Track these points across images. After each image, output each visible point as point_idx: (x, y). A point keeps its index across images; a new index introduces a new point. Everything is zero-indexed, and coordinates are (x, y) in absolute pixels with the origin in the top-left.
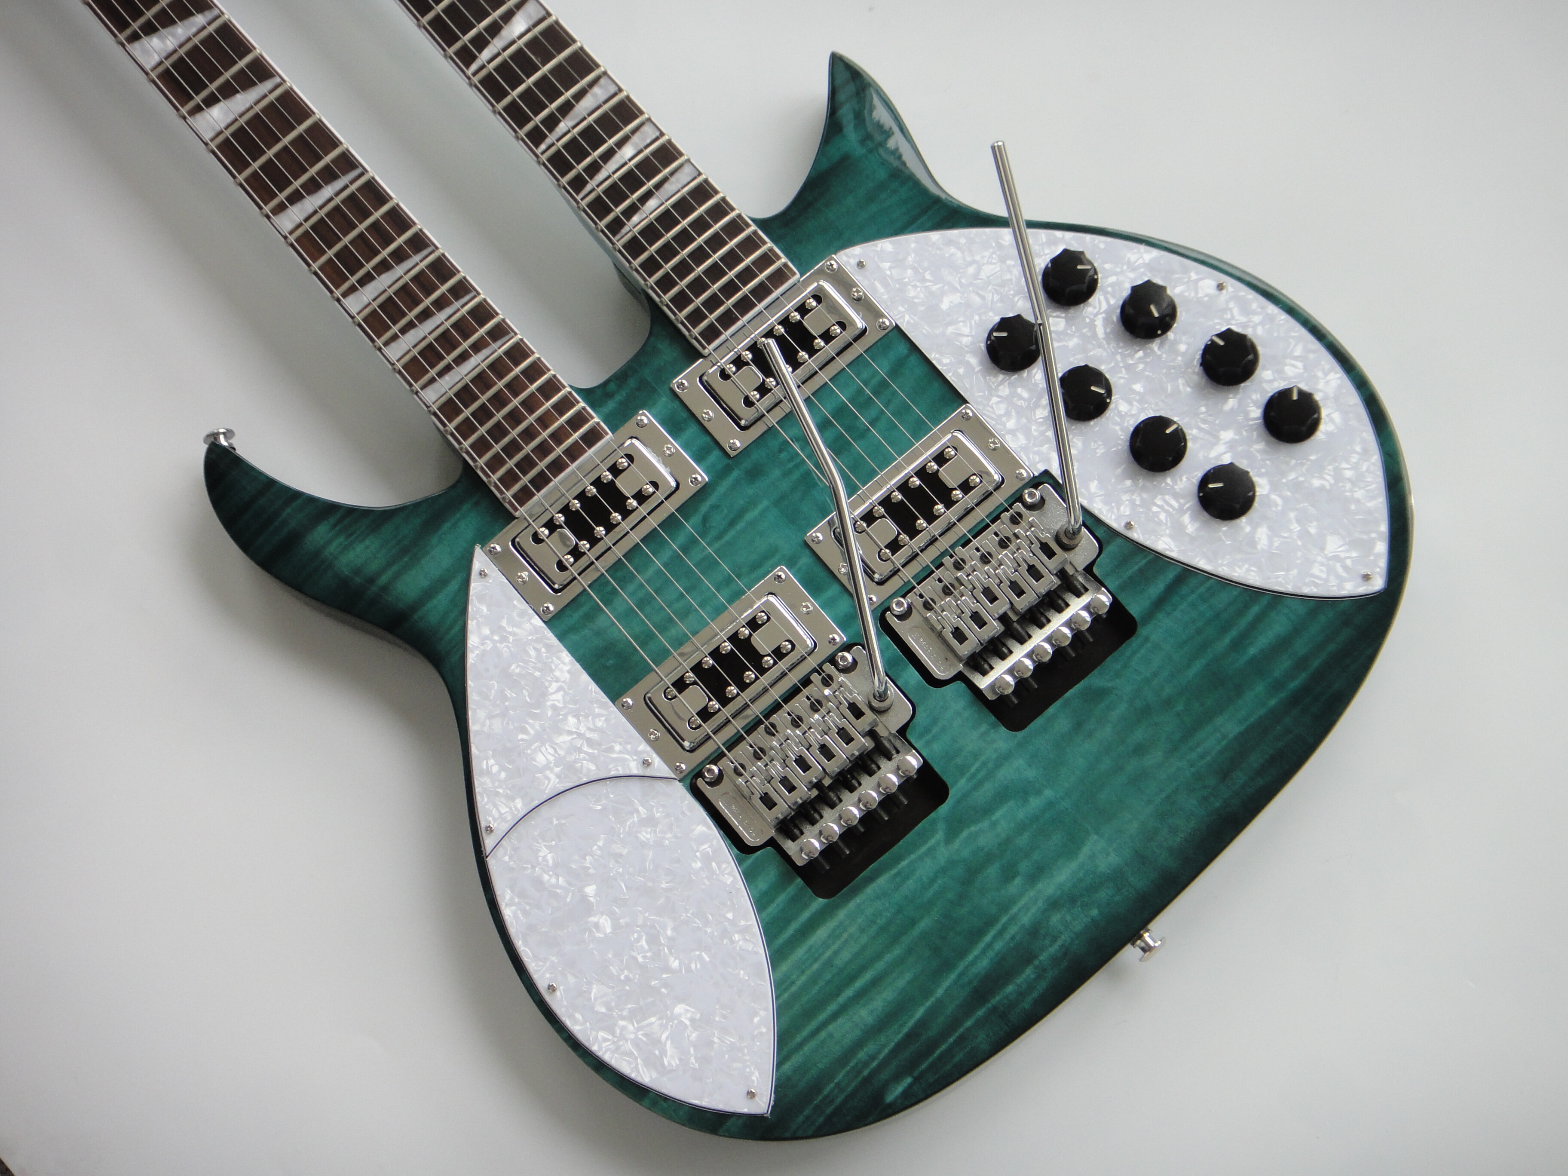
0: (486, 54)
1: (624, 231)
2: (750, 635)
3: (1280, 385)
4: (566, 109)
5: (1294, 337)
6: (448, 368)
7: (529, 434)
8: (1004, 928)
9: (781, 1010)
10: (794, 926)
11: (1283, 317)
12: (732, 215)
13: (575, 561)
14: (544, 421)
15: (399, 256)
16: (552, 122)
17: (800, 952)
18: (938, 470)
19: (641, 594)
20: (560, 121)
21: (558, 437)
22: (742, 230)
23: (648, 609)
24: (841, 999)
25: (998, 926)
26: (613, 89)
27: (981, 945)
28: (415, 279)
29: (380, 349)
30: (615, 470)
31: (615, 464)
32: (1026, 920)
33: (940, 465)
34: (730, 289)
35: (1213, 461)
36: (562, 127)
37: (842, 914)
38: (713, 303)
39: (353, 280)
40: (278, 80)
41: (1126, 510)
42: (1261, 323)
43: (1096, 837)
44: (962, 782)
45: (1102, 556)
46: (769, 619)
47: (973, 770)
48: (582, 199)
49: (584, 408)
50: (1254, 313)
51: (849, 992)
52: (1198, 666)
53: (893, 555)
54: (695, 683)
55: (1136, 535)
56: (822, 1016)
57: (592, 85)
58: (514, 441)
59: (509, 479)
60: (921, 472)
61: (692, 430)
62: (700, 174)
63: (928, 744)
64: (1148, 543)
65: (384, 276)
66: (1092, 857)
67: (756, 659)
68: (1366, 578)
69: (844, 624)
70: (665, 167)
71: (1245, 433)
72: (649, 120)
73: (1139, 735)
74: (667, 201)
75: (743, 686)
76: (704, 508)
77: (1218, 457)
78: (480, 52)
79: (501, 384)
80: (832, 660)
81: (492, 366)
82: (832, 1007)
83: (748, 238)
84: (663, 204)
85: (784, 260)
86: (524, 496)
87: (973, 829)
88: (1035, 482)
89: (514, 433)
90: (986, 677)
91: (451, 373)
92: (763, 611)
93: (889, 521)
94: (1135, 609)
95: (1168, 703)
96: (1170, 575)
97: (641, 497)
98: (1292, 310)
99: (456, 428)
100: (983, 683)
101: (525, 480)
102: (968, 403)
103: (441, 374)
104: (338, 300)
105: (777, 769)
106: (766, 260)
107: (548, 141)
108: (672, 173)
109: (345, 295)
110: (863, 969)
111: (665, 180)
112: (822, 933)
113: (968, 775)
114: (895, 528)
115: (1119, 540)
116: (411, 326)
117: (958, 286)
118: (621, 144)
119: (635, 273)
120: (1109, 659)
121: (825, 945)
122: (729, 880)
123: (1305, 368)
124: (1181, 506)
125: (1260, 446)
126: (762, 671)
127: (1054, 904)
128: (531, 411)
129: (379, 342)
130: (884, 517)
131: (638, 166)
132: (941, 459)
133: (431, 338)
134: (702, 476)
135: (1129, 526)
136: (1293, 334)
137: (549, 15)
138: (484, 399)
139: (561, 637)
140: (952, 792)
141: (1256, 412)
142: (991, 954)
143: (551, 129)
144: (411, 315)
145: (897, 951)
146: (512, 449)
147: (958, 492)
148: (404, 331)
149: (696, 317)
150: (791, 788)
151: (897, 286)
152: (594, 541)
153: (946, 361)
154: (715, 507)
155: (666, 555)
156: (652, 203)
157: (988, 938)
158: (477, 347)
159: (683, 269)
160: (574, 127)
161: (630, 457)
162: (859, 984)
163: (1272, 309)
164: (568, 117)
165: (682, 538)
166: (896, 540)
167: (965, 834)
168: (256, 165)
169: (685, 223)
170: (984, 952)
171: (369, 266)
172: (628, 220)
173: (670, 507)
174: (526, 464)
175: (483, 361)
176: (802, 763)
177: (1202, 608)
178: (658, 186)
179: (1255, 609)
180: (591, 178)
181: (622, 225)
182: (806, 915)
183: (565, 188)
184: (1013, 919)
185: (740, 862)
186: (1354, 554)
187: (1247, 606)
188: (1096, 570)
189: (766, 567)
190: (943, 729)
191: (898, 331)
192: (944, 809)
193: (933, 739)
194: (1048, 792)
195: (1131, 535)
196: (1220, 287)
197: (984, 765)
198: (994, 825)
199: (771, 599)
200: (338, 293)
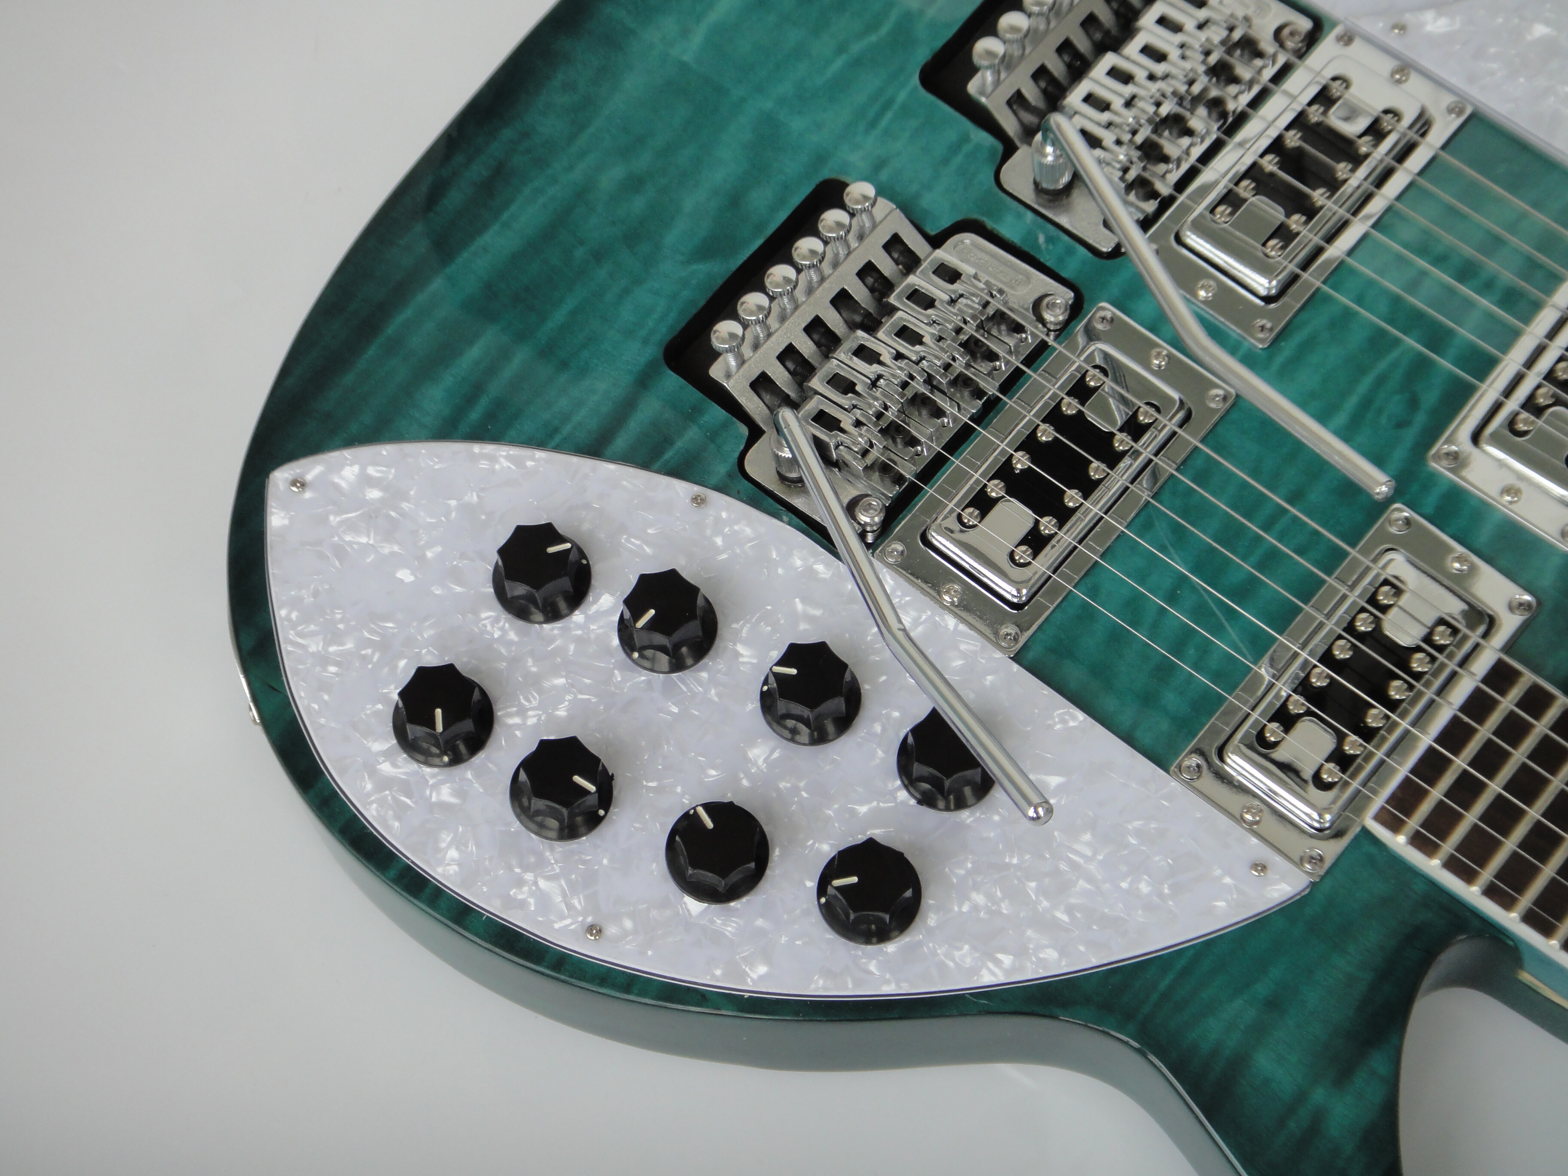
2: (1286, 218)
3: (467, 772)
18: (1037, 521)
22: (1494, 880)
33: (1035, 531)
34: (1489, 761)
38: (1513, 730)
43: (685, 58)
44: (902, 97)
45: (736, 455)
47: (889, 115)
52: (559, 316)
53: (1083, 377)
55: (683, 489)
60: (1064, 513)
64: (662, 479)
66: (685, 33)
68: (300, 483)
73: (638, 204)
76: (1420, 419)
85: (1399, 842)
87: (873, 38)
90: (893, 233)
92: (1274, 259)
94: (672, 381)
95: (598, 256)
96: (621, 442)
97: (1534, 409)
98: (461, 915)
100: (898, 224)
102: (1013, 659)
113: (896, 107)
114: (1090, 417)
115: (714, 481)
120: (702, 303)
123: (429, 805)
125: (495, 666)
126: (1252, 173)
130: (1113, 433)
132: (1036, 541)
134: (1441, 466)
135: (698, 501)
140: (916, 80)
141: (506, 719)
147: (995, 493)
154: (1401, 424)
155: (1455, 348)
166: (1083, 400)
167: (884, 30)
177: (563, 403)
179: (475, 415)
187: (491, 416)
188: (744, 430)
189: (1288, 348)
190: (946, 161)
191: (1161, 760)
192: (923, 54)
193: (955, 148)
194: (768, 105)
195: (696, 489)
196: (595, 930)
197: (873, 124)
198: (841, 49)
199: (1262, 284)
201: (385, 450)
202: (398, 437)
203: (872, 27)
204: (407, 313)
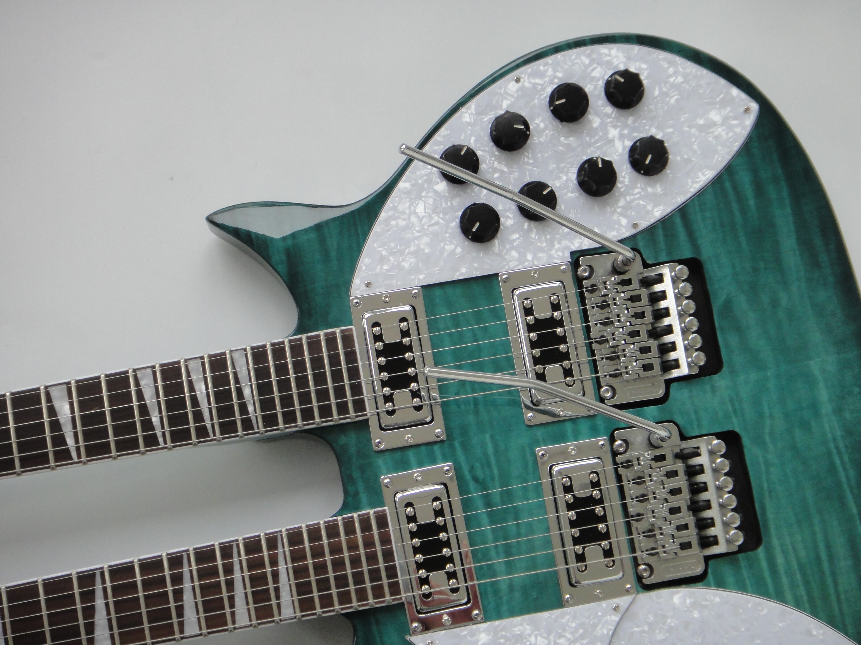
0: (70, 441)
1: (254, 421)
2: (573, 496)
3: (601, 84)
4: (144, 410)
5: (575, 59)
6: (277, 590)
7: (355, 561)
8: (837, 448)
9: (814, 613)
10: (767, 574)
11: (559, 56)
12: (287, 345)
13: (457, 579)
14: (353, 546)
15: (177, 579)
16: (147, 425)
17: (785, 581)
18: (535, 317)
19: (501, 550)
20: (150, 419)
21: (369, 543)
22: (301, 345)
23: (514, 550)
24: (827, 572)
25: (834, 452)
26: (149, 371)
27: (840, 469)
28: (201, 577)
29: (235, 629)
30: (412, 519)
31: (407, 517)
32: (839, 433)
33: (532, 314)
34: (337, 376)
35: (624, 152)
36: (155, 420)
37: (775, 542)
38: (340, 392)
39: (175, 620)
41: (624, 221)
42: (555, 71)
43: (812, 362)
44: (734, 419)
45: (643, 252)
46: (569, 478)
47: (730, 409)
48: (214, 435)
49: (359, 516)
50: (546, 71)
51: (826, 565)
52: (743, 239)
53: (573, 377)
54: (584, 548)
55: (644, 224)
56: (832, 590)
57: (137, 383)
58: (354, 574)
59: (378, 592)
60: (530, 328)
61: (411, 454)
62: (245, 350)
63: (699, 426)
64: (653, 221)
65: (185, 598)
66: (823, 371)
67: (590, 501)
68: (747, 110)
69: (595, 433)
70: (226, 369)
71: (619, 124)
72: (186, 360)
73: (765, 299)
74: (251, 381)
75: (603, 519)
76: (468, 476)
77: (624, 148)
78: (66, 444)
79: (310, 561)
80: (615, 454)
81: (294, 560)
82: (829, 581)
83: (309, 344)
84: (251, 385)
85: (338, 330)
86: (394, 588)
87: (767, 430)
88: (575, 264)
89: (349, 571)
90: (681, 367)
91: (281, 590)
92: (563, 478)
93: (549, 367)
94: (687, 254)
95: (755, 270)
96: (678, 221)
97: (439, 513)
98: (557, 49)
99: (322, 608)
100: (684, 370)
101: (385, 581)
102: (498, 274)
103: (278, 597)
104: (182, 638)
105: (669, 529)
106: (331, 340)
107: (159, 434)
108: (234, 367)
109: (182, 631)
110: (816, 547)
111: (235, 374)
112: (780, 560)
113: (732, 414)
114: (556, 365)
115: (639, 237)
116: (231, 599)
117: (420, 234)
118: (192, 389)
119: (287, 430)
120: (709, 288)
121: (788, 562)
122: (718, 599)
123: (599, 64)
124: (642, 188)
125: (630, 120)
126: (600, 501)
127: (838, 411)
128: (341, 551)
129: (230, 626)
130: (545, 368)
131: (214, 386)
132: (528, 311)
133: (249, 590)
134: (446, 466)
135: (635, 225)
136: (573, 57)
137: (69, 383)
138: (313, 578)
139: (499, 616)
140: (737, 430)
141: (609, 109)
142: (848, 466)
143: (153, 428)
144: (225, 594)
145: (816, 520)
146: (358, 578)
147: (556, 314)
148: (232, 605)
149: (343, 408)
150: (686, 527)
151: (396, 271)
152: (450, 559)
153: (464, 270)
154: (472, 469)
155: (485, 519)
156: (247, 392)
157: (838, 462)
158: (274, 562)
159: (305, 398)
160: (160, 412)
161: (409, 505)
162: (824, 556)
163: (550, 60)
164: (151, 413)
165: (480, 503)
166: (564, 369)
167: (767, 437)
169: (274, 379)
170: (845, 469)
171: (172, 604)
172: (249, 414)
173: (456, 499)
174: (375, 575)
175: (286, 564)
176: (674, 511)
177: (708, 215)
178: (237, 381)
179: (728, 185)
180: (203, 421)
181: (249, 420)
182: (764, 564)
183: (199, 442)
184: (835, 440)
185: (708, 585)
186: (729, 109)
187: (723, 189)
188: (649, 262)
189: (530, 459)
190: (696, 412)
191: (426, 288)
192: (746, 441)
193: (699, 420)
194: (769, 373)
195: (641, 228)
196: (518, 80)
197: (731, 401)
198: (771, 416)
199: (557, 469)
200: (178, 636)
201: (736, 146)
202: (739, 154)
203: (772, 434)
204: (785, 193)
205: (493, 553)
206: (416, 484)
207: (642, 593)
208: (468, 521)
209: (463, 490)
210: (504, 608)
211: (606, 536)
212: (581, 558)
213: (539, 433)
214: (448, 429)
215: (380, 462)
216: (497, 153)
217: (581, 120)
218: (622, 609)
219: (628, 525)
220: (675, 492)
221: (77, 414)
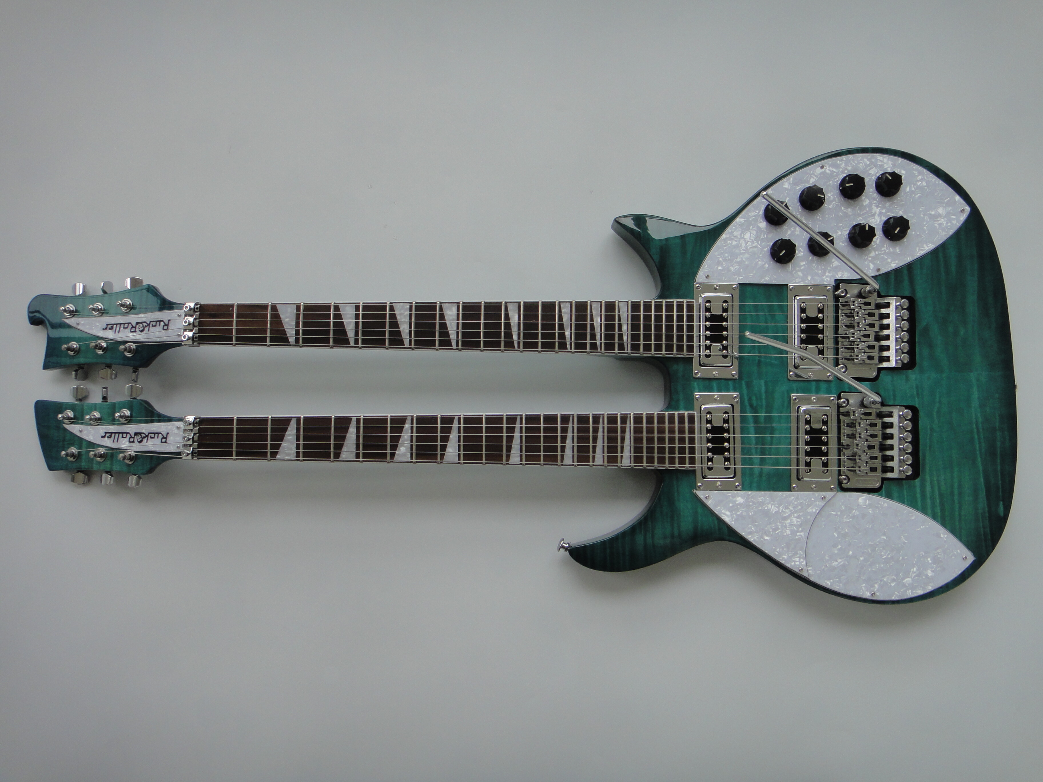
0: (515, 337)
1: (626, 346)
2: (810, 426)
3: (874, 178)
4: (561, 327)
5: (861, 160)
6: (622, 448)
7: (672, 440)
8: (977, 428)
9: (943, 524)
10: (918, 496)
11: (851, 156)
12: (653, 304)
13: (730, 462)
14: (672, 431)
15: (564, 430)
16: (562, 336)
17: (929, 501)
18: (806, 315)
19: (759, 450)
20: (564, 333)
21: (682, 431)
22: (662, 306)
23: (767, 452)
24: (956, 501)
25: (975, 430)
26: (568, 305)
27: (977, 441)
28: (578, 432)
29: (594, 465)
30: (709, 422)
31: (707, 419)
32: (980, 420)
33: (805, 313)
34: (680, 328)
35: (880, 224)
36: (567, 334)
37: (928, 477)
38: (680, 338)
39: (559, 453)
40: (456, 418)
41: (872, 266)
42: (846, 165)
43: (972, 373)
44: (917, 399)
46: (810, 415)
47: (915, 393)
48: (601, 350)
49: (678, 414)
50: (841, 164)
51: (956, 497)
52: (943, 290)
53: (823, 355)
54: (811, 459)
55: (884, 270)
56: (957, 514)
57: (560, 310)
58: (669, 447)
59: (682, 461)
60: (802, 321)
61: (714, 384)
62: (627, 302)
63: (894, 399)
64: (890, 269)
65: (567, 442)
66: (978, 380)
67: (820, 431)
68: (963, 211)
69: (829, 392)
70: (614, 311)
71: (880, 205)
72: (591, 302)
73: (951, 329)
74: (628, 321)
75: (826, 444)
76: (747, 403)
77: (880, 221)
78: (512, 339)
79: (645, 435)
80: (839, 406)
81: (635, 432)
82: (957, 506)
83: (666, 306)
84: (628, 324)
85: (685, 301)
86: (692, 461)
87: (935, 410)
88: (837, 287)
89: (667, 445)
90: (890, 361)
91: (625, 448)
92: (806, 415)
93: (809, 346)
94: (907, 294)
95: (948, 311)
96: (905, 272)
97: (726, 421)
98: (850, 152)
99: (647, 463)
100: (892, 364)
101: (687, 455)
102: (788, 284)
103: (622, 452)
104: (562, 465)
105: (865, 457)
106: (680, 307)
107: (568, 343)
108: (619, 312)
109: (562, 461)
110: (952, 486)
111: (619, 316)
112: (928, 489)
113: (916, 396)
114: (814, 346)
115: (879, 278)
116: (594, 448)
117: (744, 252)
118: (592, 319)
119: (644, 355)
120: (919, 316)
121: (933, 491)
122: (886, 505)
123: (875, 166)
124: (887, 248)
125: (888, 204)
126: (826, 433)
127: (982, 406)
128: (664, 432)
129: (591, 463)
130: (807, 347)
131: (606, 320)
132: (803, 310)
133: (606, 445)
134: (735, 394)
135: (878, 270)
136: (859, 159)
137: (520, 302)
138: (645, 445)
139: (751, 489)
140: (917, 406)
141: (876, 195)
142: (982, 441)
143: (565, 339)
144: (591, 444)
145: (956, 469)
146: (672, 450)
147: (820, 315)
148: (594, 452)
149: (680, 348)
150: (876, 458)
151: (726, 271)
152: (728, 450)
153: (767, 278)
154: (750, 399)
155: (752, 430)
156: (624, 328)
157: (976, 437)
158: (623, 431)
159: (658, 338)
160: (571, 330)
161: (709, 413)
162: (956, 492)
163: (844, 158)
164: (565, 329)
165: (751, 420)
166: (819, 349)
167: (935, 414)
168: (484, 452)
169: (642, 323)
170: (980, 442)
171: (559, 444)
172: (623, 341)
173: (737, 415)
174: (682, 450)
175: (630, 434)
176: (871, 447)
177: (925, 272)
178: (620, 320)
179: (941, 255)
180: (596, 340)
181: (623, 344)
182: (918, 490)
183: (591, 352)
184: (977, 423)
185: (881, 495)
186: (951, 208)
187: (937, 257)
188: (883, 294)
189: (786, 400)
190: (894, 391)
191: (741, 285)
192: (921, 414)
193: (894, 396)
194: (944, 375)
195: (881, 272)
196: (822, 167)
197: (917, 387)
198: (940, 402)
199: (803, 408)
200: (559, 463)
201: (951, 232)
202: (951, 237)
203: (938, 412)
204: (976, 266)
205: (754, 451)
206: (715, 401)
207: (841, 492)
208: (743, 430)
209: (743, 411)
210: (755, 485)
211: (826, 454)
212: (808, 464)
213: (795, 385)
214: (740, 373)
215: (695, 384)
216: (800, 210)
217: (856, 199)
218: (827, 499)
219: (839, 451)
220: (873, 436)
221: (522, 322)
